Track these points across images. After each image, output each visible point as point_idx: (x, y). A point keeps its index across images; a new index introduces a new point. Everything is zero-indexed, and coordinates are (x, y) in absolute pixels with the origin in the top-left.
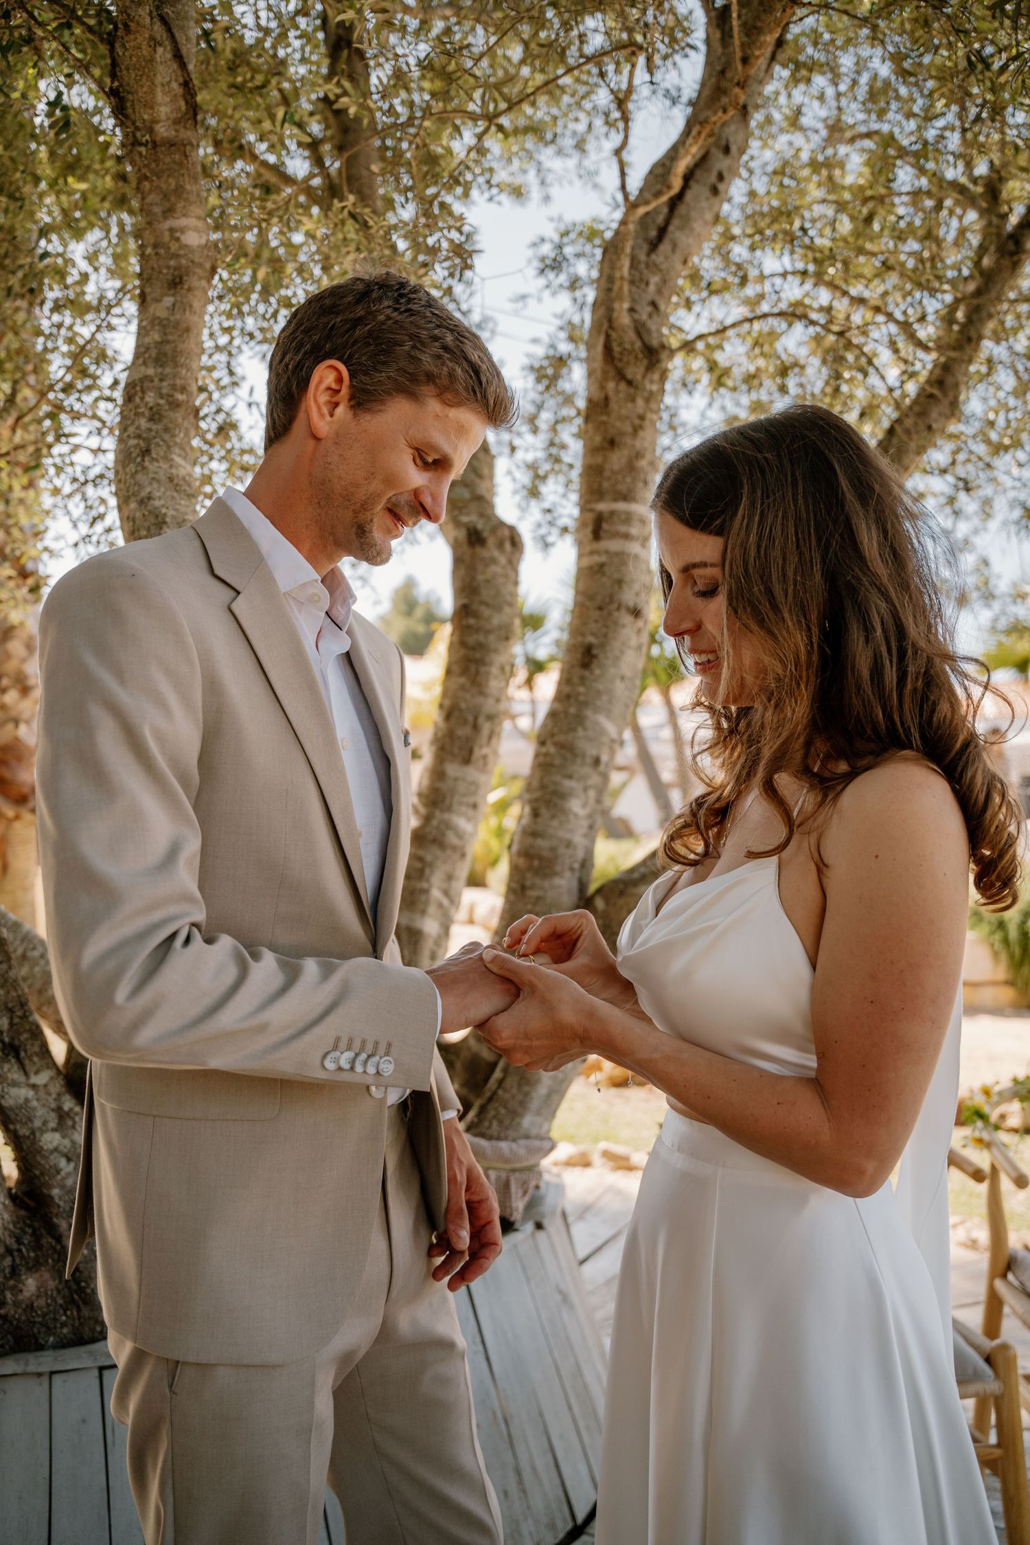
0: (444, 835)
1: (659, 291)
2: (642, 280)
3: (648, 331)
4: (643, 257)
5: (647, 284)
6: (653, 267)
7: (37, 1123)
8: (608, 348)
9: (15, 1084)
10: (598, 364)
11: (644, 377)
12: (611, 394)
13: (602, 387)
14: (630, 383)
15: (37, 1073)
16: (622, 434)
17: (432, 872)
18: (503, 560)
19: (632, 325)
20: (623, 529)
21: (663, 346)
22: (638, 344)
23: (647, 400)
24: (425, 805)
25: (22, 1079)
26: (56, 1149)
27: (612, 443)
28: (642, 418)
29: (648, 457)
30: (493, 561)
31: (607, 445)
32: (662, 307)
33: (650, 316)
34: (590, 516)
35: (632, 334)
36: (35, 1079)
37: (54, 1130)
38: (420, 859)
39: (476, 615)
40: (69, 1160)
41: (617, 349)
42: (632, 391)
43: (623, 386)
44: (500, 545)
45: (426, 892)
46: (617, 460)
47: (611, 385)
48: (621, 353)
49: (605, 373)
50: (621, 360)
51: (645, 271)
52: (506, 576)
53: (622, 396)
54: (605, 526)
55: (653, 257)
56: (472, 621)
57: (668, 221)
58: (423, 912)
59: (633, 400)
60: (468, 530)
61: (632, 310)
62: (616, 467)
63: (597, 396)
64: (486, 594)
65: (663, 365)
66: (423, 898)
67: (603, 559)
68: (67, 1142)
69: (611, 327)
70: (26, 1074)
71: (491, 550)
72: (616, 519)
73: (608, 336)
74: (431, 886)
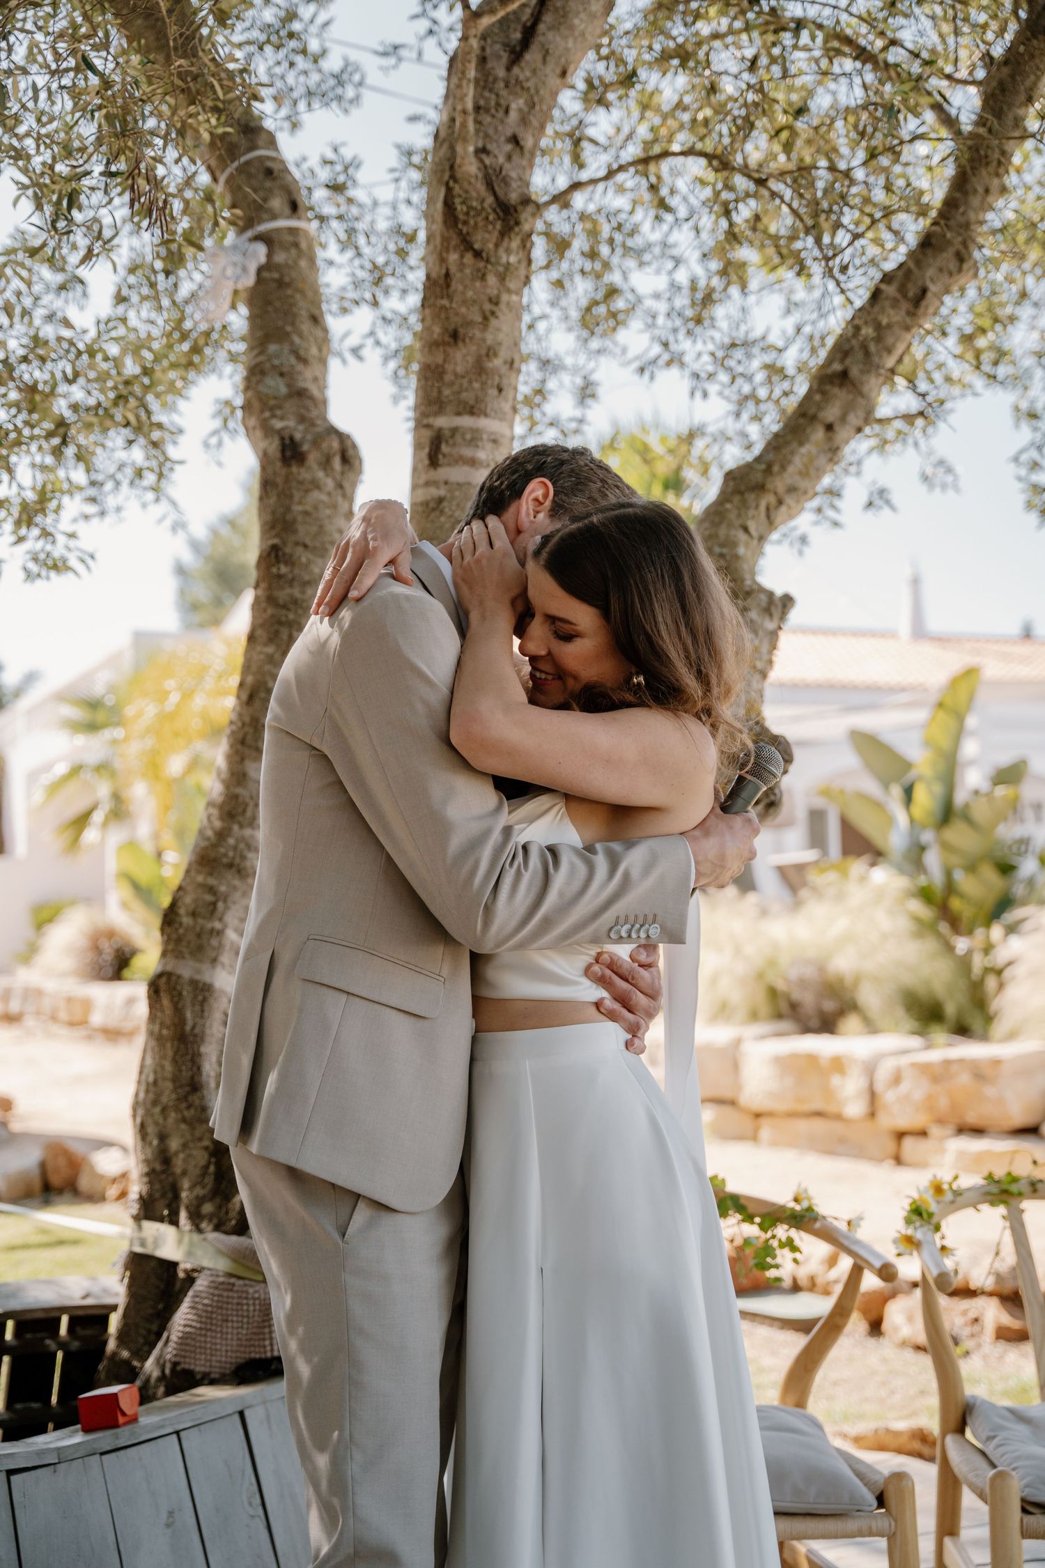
0: (243, 858)
1: (524, 121)
2: (498, 105)
3: (506, 181)
4: (501, 73)
5: (507, 111)
6: (516, 86)
8: (449, 205)
10: (438, 227)
11: (497, 246)
12: (453, 269)
13: (442, 260)
14: (478, 254)
16: (470, 324)
17: (227, 908)
18: (330, 484)
19: (480, 175)
20: (467, 452)
21: (526, 201)
22: (490, 200)
23: (502, 278)
24: (221, 818)
27: (455, 336)
28: (495, 301)
29: (504, 354)
30: (316, 485)
31: (447, 339)
32: (528, 142)
33: (509, 158)
34: (427, 434)
35: (481, 187)
38: (212, 890)
39: (290, 561)
41: (461, 208)
42: (481, 265)
43: (469, 258)
44: (326, 463)
45: (220, 933)
46: (461, 358)
47: (453, 257)
48: (467, 214)
49: (445, 240)
50: (465, 223)
51: (504, 93)
52: (334, 506)
53: (468, 271)
54: (444, 448)
55: (516, 70)
56: (284, 569)
57: (537, 18)
58: (214, 961)
59: (483, 278)
60: (282, 439)
61: (482, 151)
62: (459, 369)
63: (438, 272)
64: (304, 531)
65: (526, 227)
66: (214, 942)
67: (442, 492)
69: (453, 177)
71: (312, 469)
72: (458, 438)
73: (449, 190)
74: (225, 926)
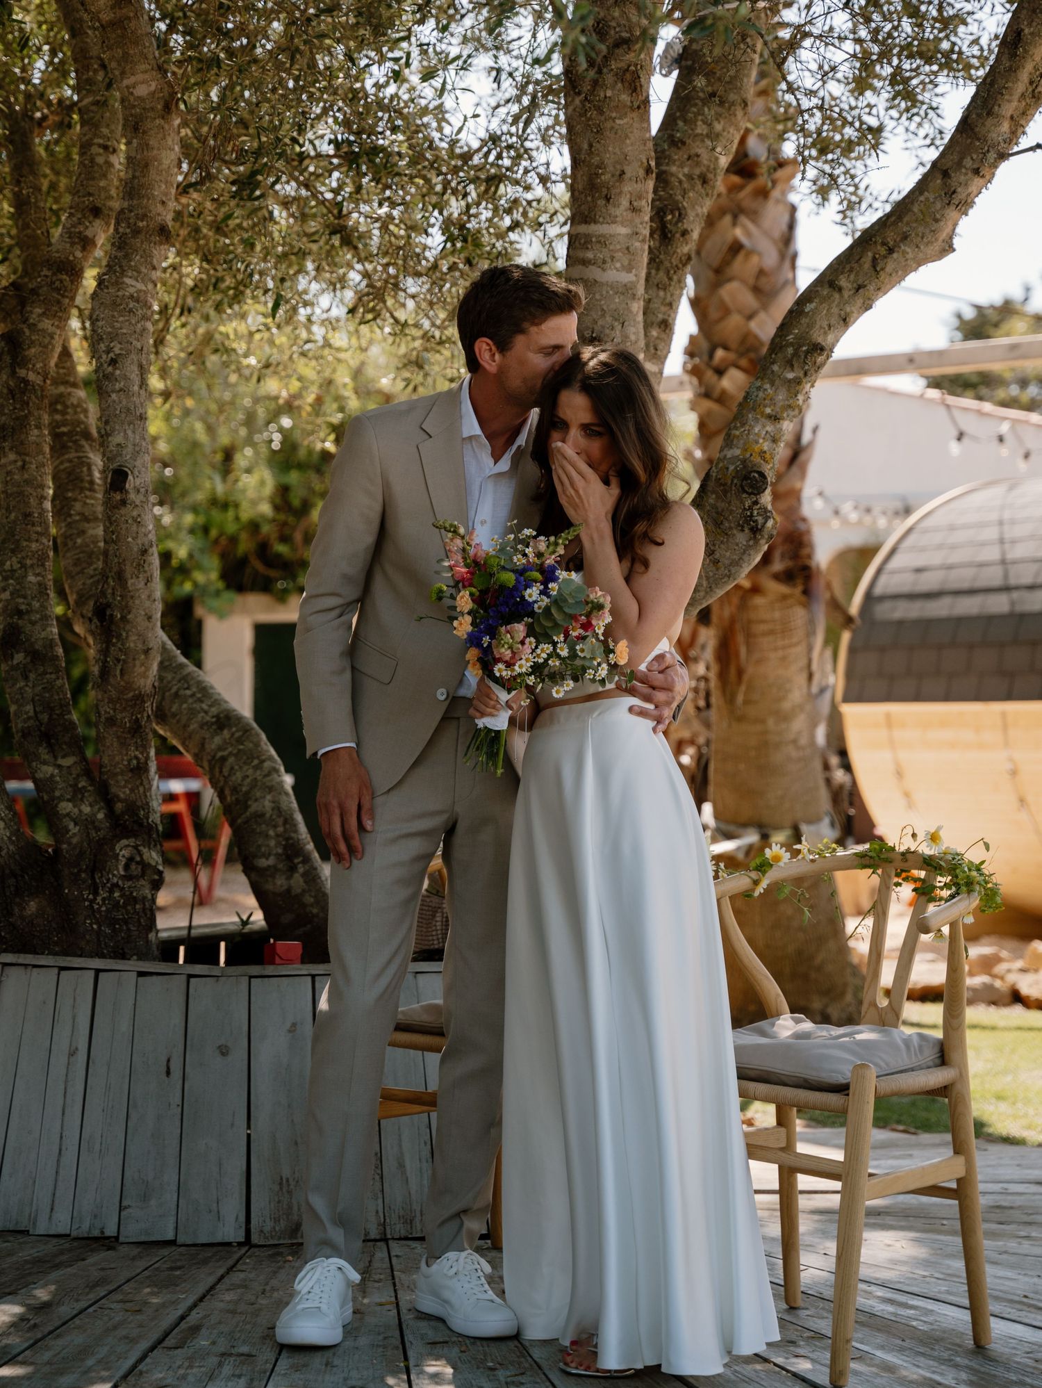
7: (57, 794)
9: (45, 763)
15: (63, 757)
25: (52, 760)
26: (68, 815)
36: (60, 761)
37: (69, 800)
40: (76, 824)
68: (76, 810)
70: (55, 758)
